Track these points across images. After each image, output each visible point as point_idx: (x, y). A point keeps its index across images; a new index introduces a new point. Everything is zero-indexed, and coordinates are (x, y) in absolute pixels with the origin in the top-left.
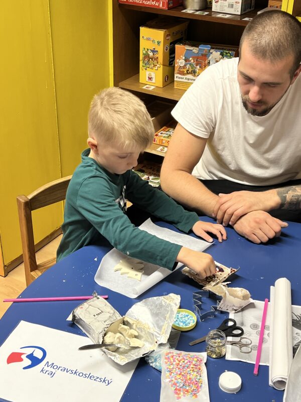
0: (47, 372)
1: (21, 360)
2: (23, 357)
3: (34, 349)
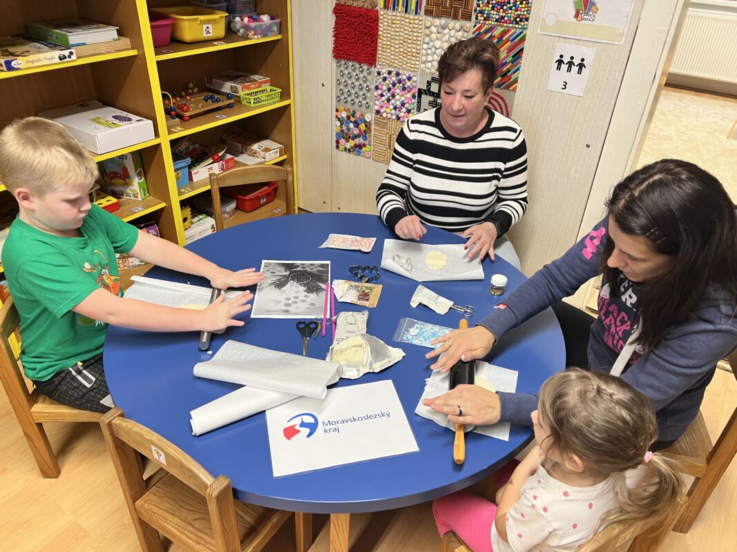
0: (331, 430)
1: (298, 432)
2: (297, 427)
3: (300, 417)
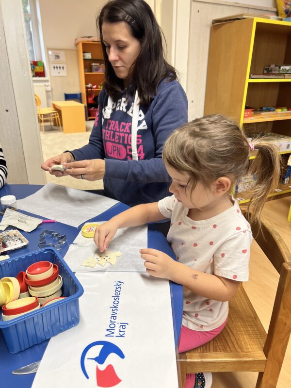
0: (122, 330)
2: (103, 367)
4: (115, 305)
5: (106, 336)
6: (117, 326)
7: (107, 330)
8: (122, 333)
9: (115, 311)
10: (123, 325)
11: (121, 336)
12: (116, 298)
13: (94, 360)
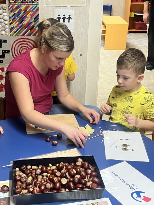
4: (123, 180)
5: (133, 190)
6: (132, 186)
7: (131, 189)
8: (136, 187)
9: (125, 182)
10: (134, 185)
11: (137, 188)
12: (119, 178)
13: (138, 198)
